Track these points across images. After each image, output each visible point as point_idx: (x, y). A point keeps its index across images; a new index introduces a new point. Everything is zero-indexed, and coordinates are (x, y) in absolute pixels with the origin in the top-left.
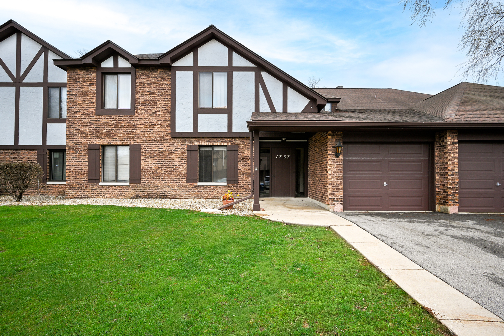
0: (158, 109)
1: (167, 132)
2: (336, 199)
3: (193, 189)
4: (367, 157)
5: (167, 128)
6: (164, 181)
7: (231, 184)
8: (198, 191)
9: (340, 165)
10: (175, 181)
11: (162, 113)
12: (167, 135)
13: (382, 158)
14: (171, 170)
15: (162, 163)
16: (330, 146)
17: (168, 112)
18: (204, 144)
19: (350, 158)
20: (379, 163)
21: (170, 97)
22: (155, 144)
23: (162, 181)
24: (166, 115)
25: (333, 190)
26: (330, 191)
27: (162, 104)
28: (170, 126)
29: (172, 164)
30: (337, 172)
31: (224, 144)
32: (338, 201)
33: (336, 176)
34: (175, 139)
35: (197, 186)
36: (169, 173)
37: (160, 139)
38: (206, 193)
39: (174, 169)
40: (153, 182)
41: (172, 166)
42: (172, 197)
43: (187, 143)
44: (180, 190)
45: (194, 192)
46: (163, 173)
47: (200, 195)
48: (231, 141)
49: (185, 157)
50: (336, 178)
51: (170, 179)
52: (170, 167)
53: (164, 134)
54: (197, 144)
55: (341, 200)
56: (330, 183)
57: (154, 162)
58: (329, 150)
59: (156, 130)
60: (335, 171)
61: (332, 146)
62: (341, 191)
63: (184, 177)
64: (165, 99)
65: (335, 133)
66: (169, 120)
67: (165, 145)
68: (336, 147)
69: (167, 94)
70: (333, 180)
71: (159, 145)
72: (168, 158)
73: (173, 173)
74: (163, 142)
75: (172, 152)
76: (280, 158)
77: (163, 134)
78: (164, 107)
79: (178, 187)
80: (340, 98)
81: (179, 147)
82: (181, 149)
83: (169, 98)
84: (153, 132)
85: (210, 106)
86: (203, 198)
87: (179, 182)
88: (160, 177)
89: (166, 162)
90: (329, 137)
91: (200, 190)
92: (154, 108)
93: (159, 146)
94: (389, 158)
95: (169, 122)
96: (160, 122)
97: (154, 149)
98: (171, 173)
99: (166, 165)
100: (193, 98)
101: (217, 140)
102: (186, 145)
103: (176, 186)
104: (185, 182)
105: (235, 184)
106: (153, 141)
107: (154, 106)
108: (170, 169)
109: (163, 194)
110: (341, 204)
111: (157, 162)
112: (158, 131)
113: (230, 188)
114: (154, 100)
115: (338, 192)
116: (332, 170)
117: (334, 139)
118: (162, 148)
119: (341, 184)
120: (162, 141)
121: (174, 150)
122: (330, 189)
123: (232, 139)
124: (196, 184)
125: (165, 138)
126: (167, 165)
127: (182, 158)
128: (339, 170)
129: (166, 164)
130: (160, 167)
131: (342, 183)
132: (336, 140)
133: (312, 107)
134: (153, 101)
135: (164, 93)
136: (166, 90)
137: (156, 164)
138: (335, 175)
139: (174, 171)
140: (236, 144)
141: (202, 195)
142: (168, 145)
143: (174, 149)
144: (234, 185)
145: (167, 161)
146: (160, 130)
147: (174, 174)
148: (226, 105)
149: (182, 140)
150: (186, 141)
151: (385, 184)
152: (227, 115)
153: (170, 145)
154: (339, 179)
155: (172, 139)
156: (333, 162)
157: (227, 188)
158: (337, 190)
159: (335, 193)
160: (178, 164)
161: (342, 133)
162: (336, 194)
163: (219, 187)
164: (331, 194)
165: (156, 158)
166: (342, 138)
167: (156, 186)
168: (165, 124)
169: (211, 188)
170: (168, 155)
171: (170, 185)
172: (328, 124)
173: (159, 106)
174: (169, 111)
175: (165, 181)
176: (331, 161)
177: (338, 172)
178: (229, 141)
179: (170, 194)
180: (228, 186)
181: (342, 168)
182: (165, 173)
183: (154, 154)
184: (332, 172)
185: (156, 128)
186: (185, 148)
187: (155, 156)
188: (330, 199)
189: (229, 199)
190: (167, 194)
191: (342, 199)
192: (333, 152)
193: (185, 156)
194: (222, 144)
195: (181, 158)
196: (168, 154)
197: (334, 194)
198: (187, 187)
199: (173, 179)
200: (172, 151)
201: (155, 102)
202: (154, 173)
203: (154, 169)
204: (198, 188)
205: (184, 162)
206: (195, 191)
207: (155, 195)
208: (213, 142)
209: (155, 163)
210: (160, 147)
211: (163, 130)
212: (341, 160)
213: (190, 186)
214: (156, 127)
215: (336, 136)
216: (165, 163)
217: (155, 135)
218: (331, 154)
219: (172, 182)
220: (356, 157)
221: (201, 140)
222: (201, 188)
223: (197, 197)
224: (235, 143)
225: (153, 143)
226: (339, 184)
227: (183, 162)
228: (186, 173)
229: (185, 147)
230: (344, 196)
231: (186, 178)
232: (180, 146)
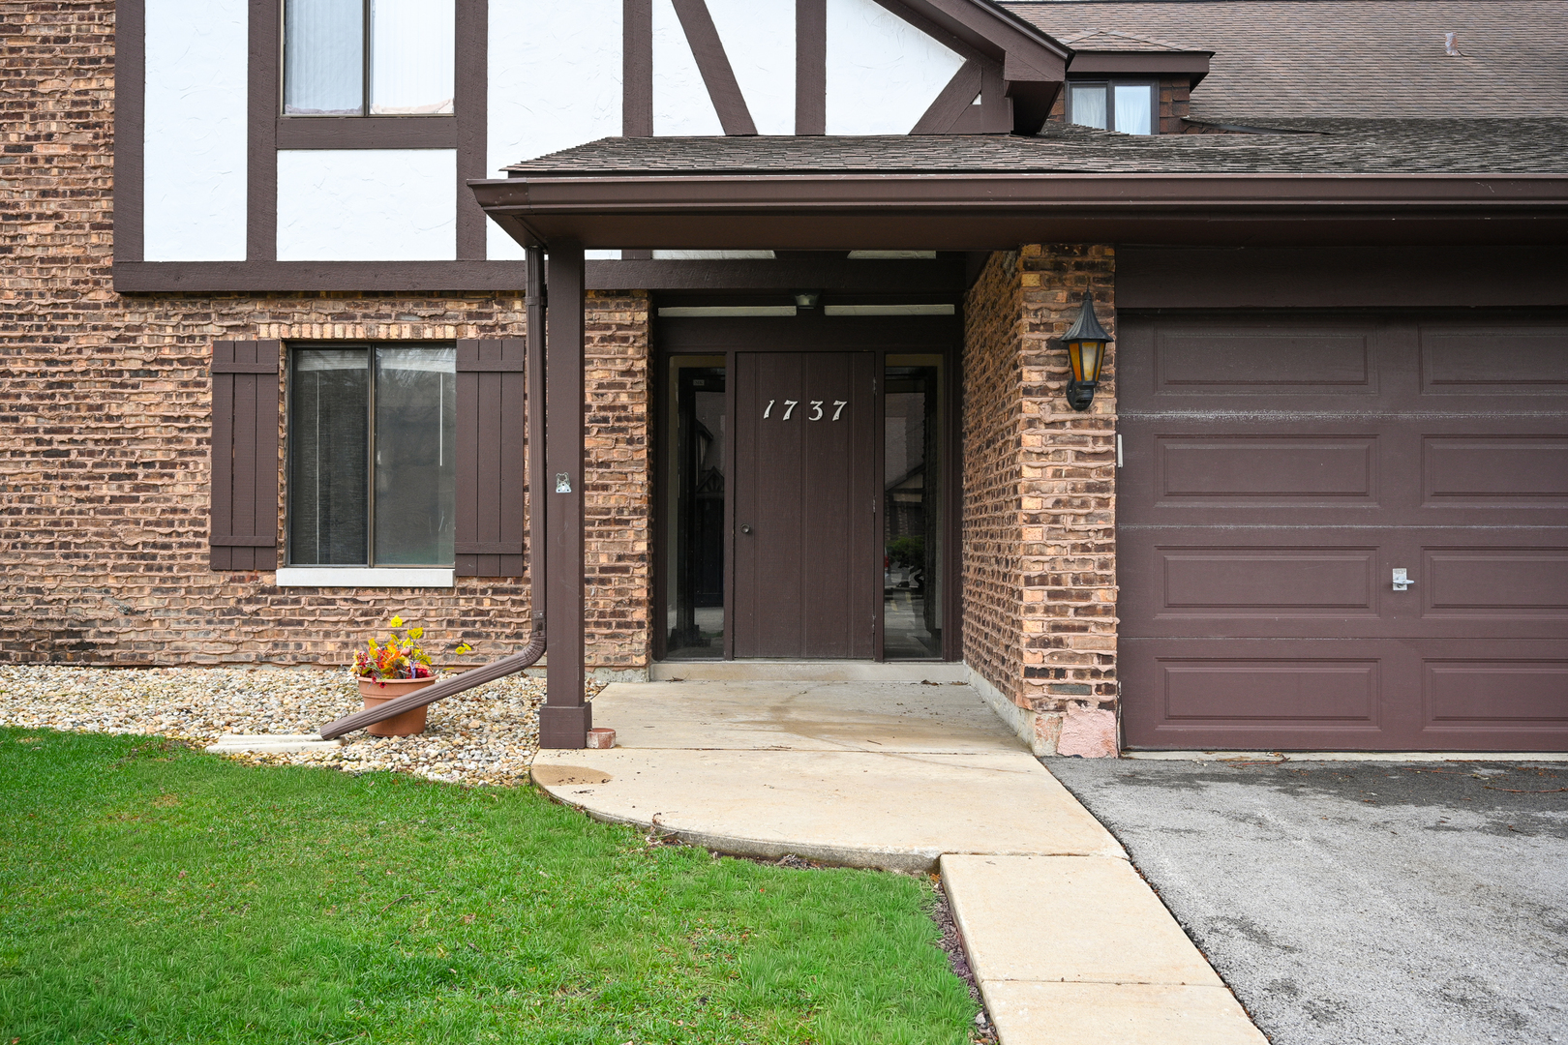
0: (41, 126)
1: (96, 260)
2: (1070, 673)
3: (253, 607)
4: (1282, 405)
5: (94, 239)
6: (74, 561)
7: (481, 578)
8: (280, 623)
9: (1095, 455)
10: (144, 558)
11: (67, 150)
12: (97, 283)
13: (1379, 414)
14: (117, 493)
15: (67, 453)
16: (1037, 335)
17: (101, 141)
18: (317, 335)
19: (1172, 414)
20: (1360, 446)
21: (112, 52)
22: (23, 339)
23: (66, 557)
24: (92, 161)
25: (1052, 618)
26: (1033, 626)
27: (65, 93)
28: (110, 227)
29: (124, 454)
30: (1077, 502)
31: (439, 335)
32: (1085, 689)
33: (1069, 526)
34: (141, 305)
35: (273, 590)
36: (109, 512)
37: (55, 305)
38: (327, 634)
39: (137, 488)
40: (15, 566)
41: (123, 470)
42: (125, 657)
43: (213, 329)
44: (173, 615)
45: (256, 629)
46: (71, 512)
47: (292, 646)
48: (480, 316)
49: (202, 414)
50: (1073, 540)
51: (113, 546)
52: (114, 477)
53: (78, 275)
54: (275, 335)
55: (1101, 681)
56: (1035, 571)
57: (19, 445)
58: (1028, 362)
59: (30, 253)
60: (1064, 497)
61: (1046, 336)
62: (1103, 626)
63: (196, 534)
64: (81, 61)
65: (1070, 253)
66: (107, 192)
67: (83, 343)
68: (1066, 343)
69: (96, 31)
70: (1051, 551)
71: (46, 340)
72: (99, 420)
73: (133, 511)
74: (71, 321)
75: (123, 385)
76: (787, 416)
77: (70, 275)
78: (80, 115)
79: (159, 595)
80: (1212, 54)
81: (167, 353)
82: (176, 365)
83: (109, 60)
84: (11, 264)
85: (352, 105)
86: (312, 662)
87: (165, 563)
88: (51, 533)
89: (91, 446)
90: (1030, 280)
91: (293, 612)
92: (20, 116)
93: (45, 350)
94: (1427, 415)
95: (105, 204)
96: (52, 206)
97: (15, 368)
98: (121, 511)
99: (89, 461)
100: (250, 52)
101: (399, 309)
102: (209, 342)
103: (147, 591)
104: (201, 568)
105: (505, 579)
106: (10, 317)
107: (20, 105)
108: (114, 484)
109: (73, 641)
110: (1102, 705)
111: (39, 442)
112: (42, 260)
113: (473, 605)
114: (18, 73)
115: (1084, 629)
116: (1044, 488)
117: (1062, 296)
118: (64, 363)
119: (1103, 579)
120: (65, 316)
121: (135, 373)
122: (1031, 609)
123: (487, 303)
124: (266, 580)
125: (84, 300)
126: (96, 465)
127: (187, 418)
128: (1089, 488)
129: (91, 454)
130: (56, 477)
131: (1111, 572)
132: (1074, 296)
133: (978, 102)
134: (12, 77)
135: (79, 30)
136: (92, 9)
137: (28, 457)
138: (1067, 522)
139: (136, 499)
140: (509, 331)
141: (308, 647)
142: (102, 339)
143: (136, 365)
144: (498, 585)
145: (96, 441)
146: (52, 252)
147: (138, 515)
148: (449, 93)
149: (184, 310)
150: (207, 316)
151: (1400, 577)
152: (451, 156)
153: (115, 340)
154: (1088, 550)
155: (126, 306)
156: (1053, 437)
157: (457, 603)
158: (1081, 620)
159: (1069, 637)
160: (160, 457)
161: (1110, 252)
162: (1070, 641)
163: (407, 594)
164: (1045, 643)
165: (31, 422)
166: (1110, 289)
167: (30, 590)
168: (81, 214)
169: (355, 601)
170: (99, 402)
171: (111, 582)
172: (989, 193)
173: (51, 106)
174: (105, 136)
175: (82, 562)
176: (1043, 430)
177: (1084, 504)
178: (470, 315)
179: (113, 641)
180: (463, 591)
181: (1112, 480)
182: (81, 512)
183: (18, 396)
184: (1049, 503)
185: (30, 241)
186: (200, 362)
187: (23, 408)
188: (1031, 672)
189: (397, 669)
190: (95, 636)
191: (1109, 673)
192: (1051, 376)
193: (204, 406)
194: (428, 334)
195: (178, 419)
196: (104, 396)
197: (1059, 642)
198: (217, 597)
199: (129, 547)
200: (127, 375)
201: (24, 83)
202: (19, 511)
203: (17, 488)
204: (280, 602)
205: (199, 442)
206: (263, 622)
207: (25, 646)
208: (372, 323)
209: (22, 454)
210: (56, 356)
211: (68, 251)
212: (1107, 424)
213: (235, 590)
214: (33, 230)
215: (1072, 274)
216: (81, 453)
217: (25, 284)
218: (1043, 391)
219: (124, 567)
220: (1210, 407)
221: (298, 310)
222: (297, 601)
223: (275, 659)
224: (504, 327)
225: (14, 328)
226: (1089, 581)
227: (193, 445)
228: (210, 512)
229: (204, 352)
230: (1127, 658)
231: (205, 541)
232: (172, 346)
